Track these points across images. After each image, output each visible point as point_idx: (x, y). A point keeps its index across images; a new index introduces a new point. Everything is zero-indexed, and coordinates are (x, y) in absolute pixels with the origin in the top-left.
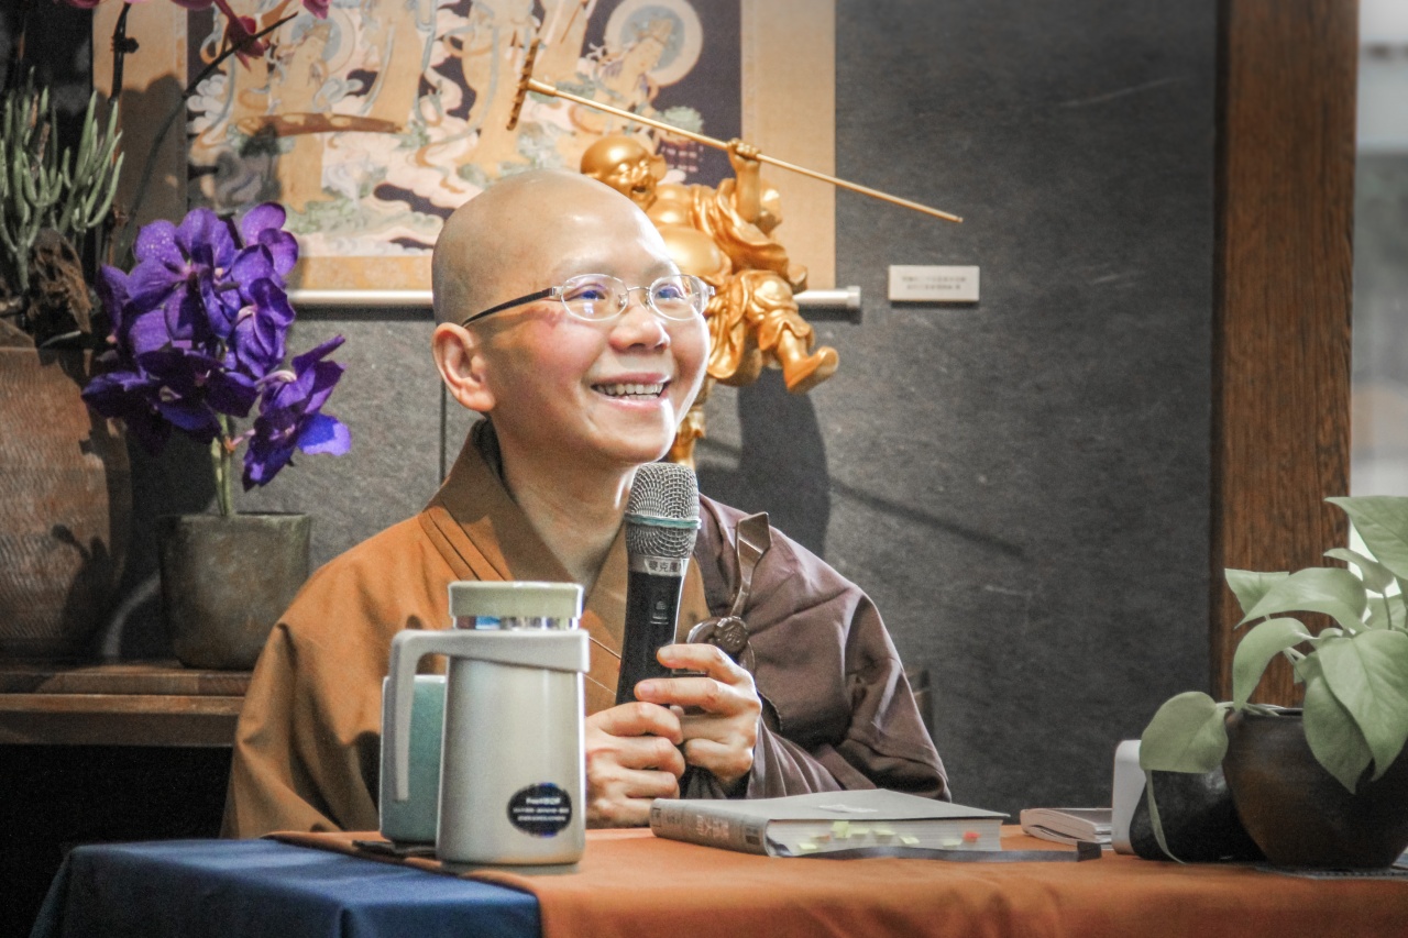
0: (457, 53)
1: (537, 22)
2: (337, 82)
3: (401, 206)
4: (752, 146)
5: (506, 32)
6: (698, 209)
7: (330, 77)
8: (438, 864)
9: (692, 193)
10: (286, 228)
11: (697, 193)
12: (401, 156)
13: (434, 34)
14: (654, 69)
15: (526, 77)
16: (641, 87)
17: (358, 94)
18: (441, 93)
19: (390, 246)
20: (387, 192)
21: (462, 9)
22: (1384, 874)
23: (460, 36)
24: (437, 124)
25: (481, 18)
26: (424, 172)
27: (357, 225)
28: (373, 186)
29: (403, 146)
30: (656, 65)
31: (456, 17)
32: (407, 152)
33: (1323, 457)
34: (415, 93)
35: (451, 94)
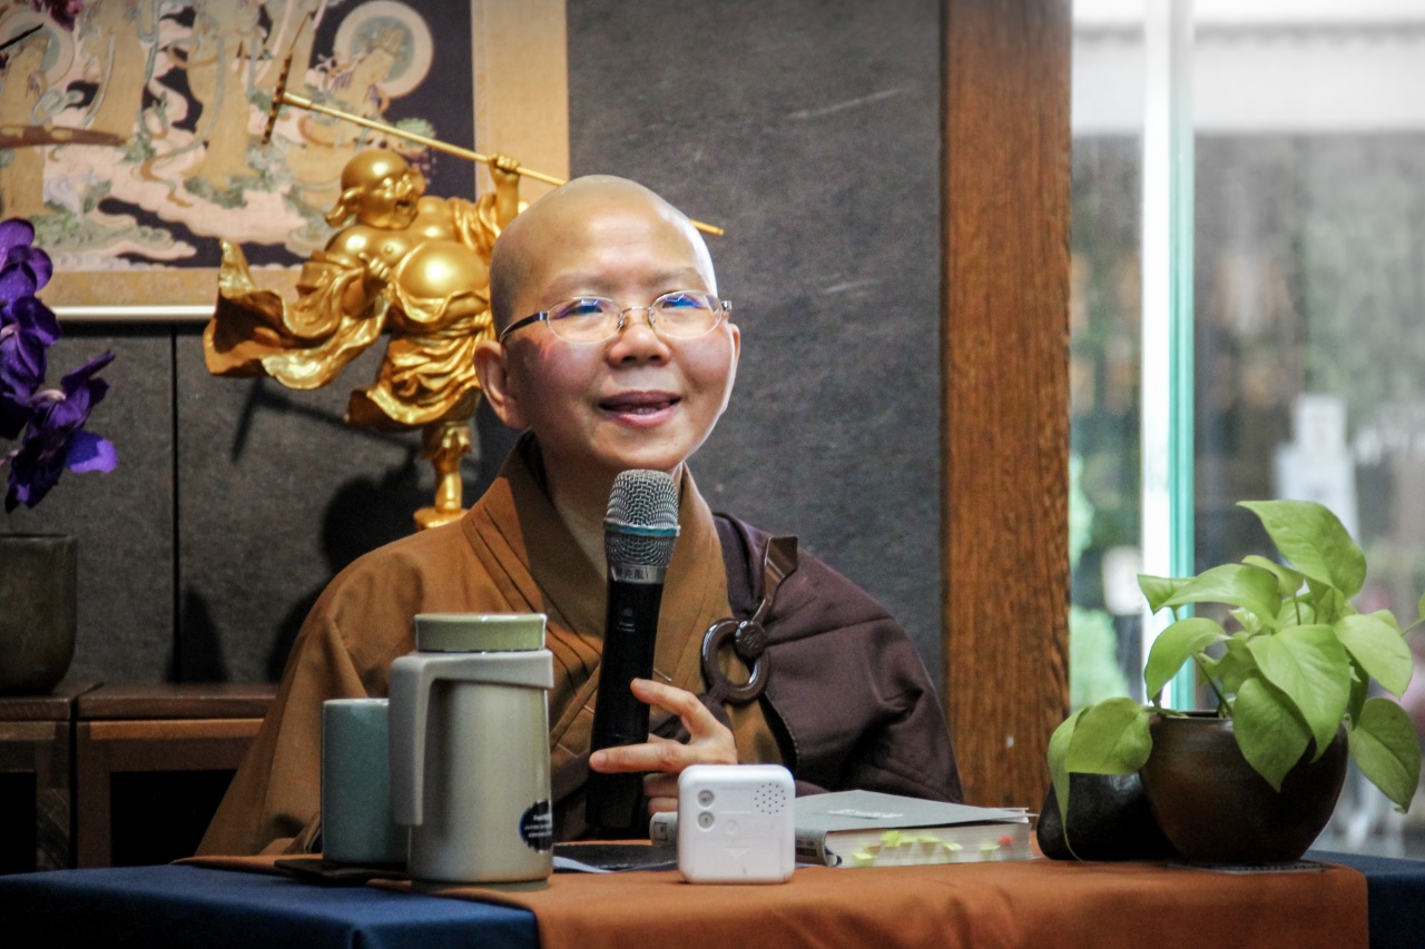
0: (181, 64)
1: (263, 33)
2: (57, 93)
3: (127, 221)
4: (512, 159)
5: (232, 42)
6: (459, 223)
7: (50, 89)
8: (408, 883)
9: (452, 207)
10: (35, 244)
11: (457, 207)
12: (125, 170)
13: (157, 45)
14: (384, 80)
15: (280, 91)
16: (372, 98)
17: (79, 106)
18: (166, 105)
19: (117, 261)
20: (112, 206)
21: (186, 18)
22: (1296, 868)
23: (184, 47)
24: (163, 135)
25: (206, 29)
26: (150, 185)
27: (81, 240)
28: (97, 200)
29: (128, 158)
30: (386, 76)
31: (179, 27)
32: (132, 165)
33: (1044, 461)
34: (139, 105)
35: (176, 106)
